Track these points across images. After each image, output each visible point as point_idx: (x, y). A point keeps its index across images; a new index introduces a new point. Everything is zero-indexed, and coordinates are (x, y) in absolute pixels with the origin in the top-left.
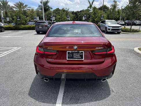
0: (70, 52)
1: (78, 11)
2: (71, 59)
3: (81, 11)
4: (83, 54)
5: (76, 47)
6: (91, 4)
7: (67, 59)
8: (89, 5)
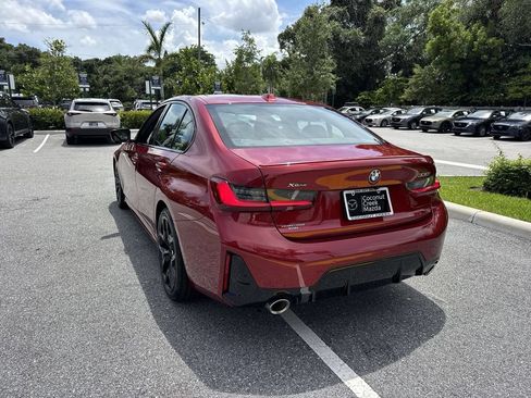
0: (352, 192)
1: (97, 60)
2: (361, 217)
3: (108, 61)
4: (386, 196)
5: (377, 175)
6: (158, 39)
7: (350, 218)
8: (149, 42)
